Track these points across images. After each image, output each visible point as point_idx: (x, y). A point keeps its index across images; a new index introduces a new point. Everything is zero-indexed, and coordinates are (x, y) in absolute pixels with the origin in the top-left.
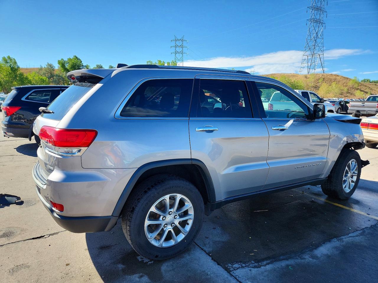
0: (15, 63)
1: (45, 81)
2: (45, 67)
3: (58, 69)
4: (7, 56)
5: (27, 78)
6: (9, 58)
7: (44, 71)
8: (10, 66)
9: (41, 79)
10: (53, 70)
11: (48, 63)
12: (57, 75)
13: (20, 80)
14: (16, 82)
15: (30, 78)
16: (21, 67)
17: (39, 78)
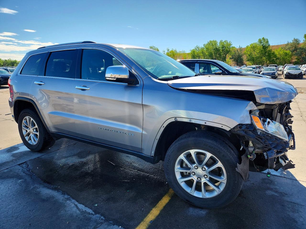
0: (268, 42)
1: (288, 54)
2: (290, 42)
3: (303, 43)
4: (262, 37)
5: (273, 53)
6: (263, 39)
7: (289, 46)
8: (263, 45)
9: (285, 53)
10: (298, 44)
11: (294, 38)
12: (300, 48)
13: (268, 56)
14: (265, 57)
15: (276, 53)
16: (271, 45)
17: (284, 52)
